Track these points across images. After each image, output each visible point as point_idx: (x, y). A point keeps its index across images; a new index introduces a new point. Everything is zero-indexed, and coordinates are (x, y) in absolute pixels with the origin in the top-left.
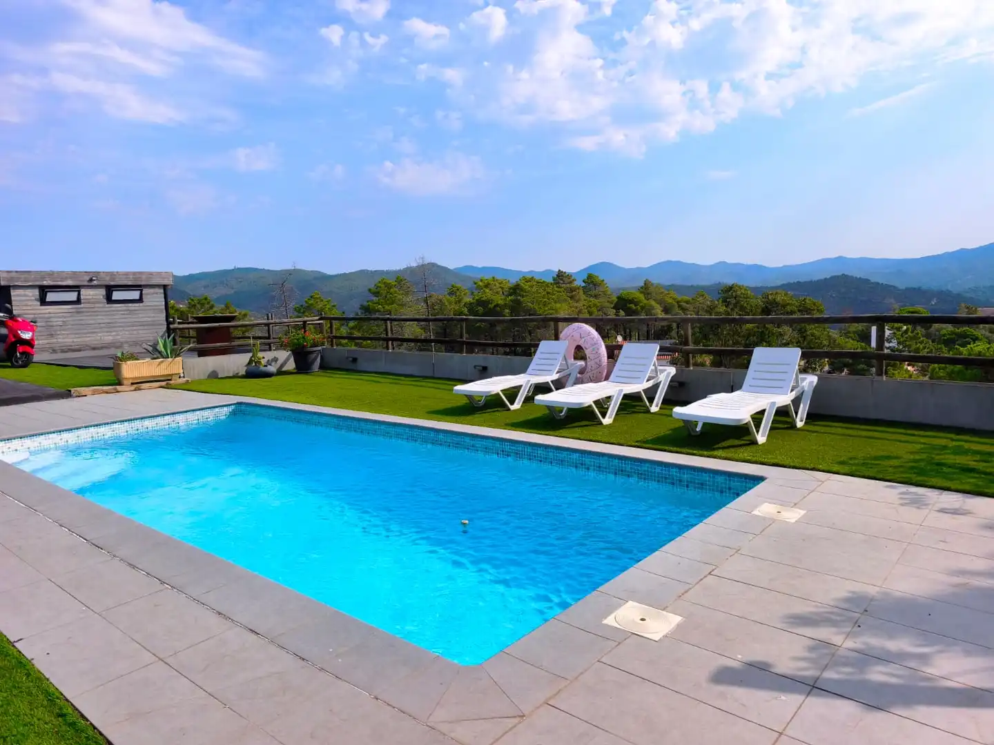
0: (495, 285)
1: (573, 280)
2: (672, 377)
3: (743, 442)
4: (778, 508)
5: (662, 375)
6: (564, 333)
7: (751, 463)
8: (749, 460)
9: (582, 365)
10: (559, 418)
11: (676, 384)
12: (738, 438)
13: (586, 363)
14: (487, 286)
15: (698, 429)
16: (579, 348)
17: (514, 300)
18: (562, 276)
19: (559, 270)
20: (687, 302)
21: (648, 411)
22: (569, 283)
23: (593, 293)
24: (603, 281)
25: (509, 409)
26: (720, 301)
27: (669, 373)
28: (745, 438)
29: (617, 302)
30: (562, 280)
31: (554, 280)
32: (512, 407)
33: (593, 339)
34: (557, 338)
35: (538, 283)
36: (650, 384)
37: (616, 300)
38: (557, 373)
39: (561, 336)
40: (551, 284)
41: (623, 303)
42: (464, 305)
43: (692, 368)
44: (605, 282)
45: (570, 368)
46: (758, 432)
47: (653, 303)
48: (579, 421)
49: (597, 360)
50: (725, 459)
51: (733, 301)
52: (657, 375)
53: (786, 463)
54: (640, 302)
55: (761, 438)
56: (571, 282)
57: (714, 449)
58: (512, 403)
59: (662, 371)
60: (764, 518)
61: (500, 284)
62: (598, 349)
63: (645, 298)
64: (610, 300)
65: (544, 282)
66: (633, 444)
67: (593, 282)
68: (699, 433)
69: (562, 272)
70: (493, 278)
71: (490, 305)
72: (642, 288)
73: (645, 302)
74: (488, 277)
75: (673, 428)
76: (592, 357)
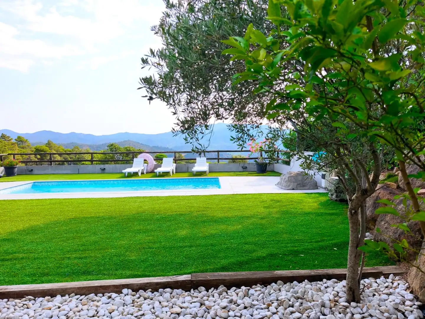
18: (4, 137)
22: (8, 141)
23: (21, 146)
37: (35, 150)
41: (38, 151)
44: (28, 141)
54: (47, 151)
64: (31, 150)
67: (21, 140)
72: (47, 144)
73: (49, 151)
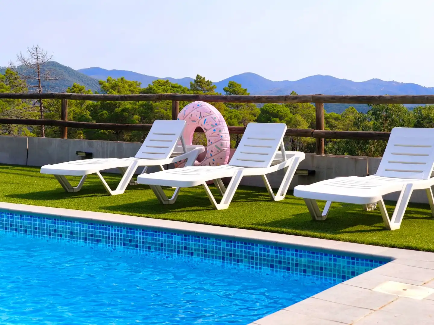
0: (124, 87)
1: (213, 87)
2: (301, 163)
3: (373, 228)
4: (404, 286)
5: (290, 159)
6: (182, 112)
7: (380, 246)
8: (378, 242)
9: (201, 149)
10: (167, 203)
11: (306, 173)
12: (370, 225)
13: (206, 149)
14: (114, 87)
15: (324, 213)
16: (199, 130)
17: (145, 105)
18: (201, 82)
19: (198, 76)
20: (336, 119)
21: (272, 200)
22: (208, 90)
24: (246, 90)
25: (110, 195)
26: (370, 113)
27: (297, 159)
28: (375, 225)
29: (260, 115)
30: (200, 86)
31: (192, 85)
32: (113, 193)
33: (214, 119)
34: (175, 117)
35: (173, 87)
36: (276, 168)
37: (260, 112)
38: (171, 157)
39: (179, 116)
40: (188, 90)
42: (86, 108)
43: (324, 155)
45: (187, 153)
46: (391, 216)
47: (299, 118)
48: (190, 207)
49: (218, 144)
50: (350, 241)
51: (384, 114)
52: (284, 160)
53: (420, 246)
54: (286, 116)
55: (395, 224)
56: (210, 90)
57: (339, 233)
58: (114, 188)
59: (289, 156)
60: (387, 296)
61: (130, 86)
62: (220, 131)
63: (291, 112)
64: (253, 112)
65: (180, 87)
66: (248, 226)
67: (234, 90)
68: (324, 219)
69: (201, 77)
70: (122, 79)
71: (117, 109)
73: (291, 115)
74: (116, 78)
75: (296, 213)
76: (212, 139)
